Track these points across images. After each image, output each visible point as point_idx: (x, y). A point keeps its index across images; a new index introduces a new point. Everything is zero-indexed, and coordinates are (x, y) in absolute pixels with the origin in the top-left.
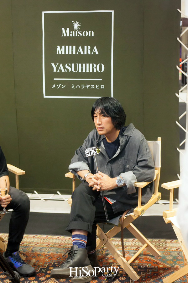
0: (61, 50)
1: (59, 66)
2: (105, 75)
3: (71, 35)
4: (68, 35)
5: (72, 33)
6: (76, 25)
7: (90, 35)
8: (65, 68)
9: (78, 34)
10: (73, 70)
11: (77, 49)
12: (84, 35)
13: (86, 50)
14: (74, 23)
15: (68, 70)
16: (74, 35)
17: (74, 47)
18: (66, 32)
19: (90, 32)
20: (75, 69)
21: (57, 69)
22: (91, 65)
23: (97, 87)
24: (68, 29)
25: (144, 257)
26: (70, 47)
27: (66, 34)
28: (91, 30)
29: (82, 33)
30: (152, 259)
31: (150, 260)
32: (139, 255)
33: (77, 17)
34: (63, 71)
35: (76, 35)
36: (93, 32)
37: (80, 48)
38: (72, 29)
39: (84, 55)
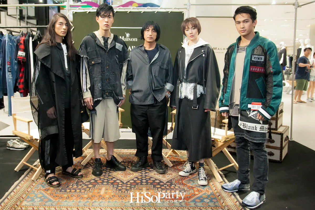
5: (125, 39)
6: (128, 35)
7: (135, 41)
9: (129, 40)
12: (132, 41)
14: (126, 34)
16: (126, 41)
19: (135, 39)
24: (123, 37)
25: (171, 157)
29: (131, 39)
30: (176, 157)
31: (175, 158)
32: (169, 156)
33: (128, 31)
35: (128, 41)
36: (137, 39)
38: (125, 37)
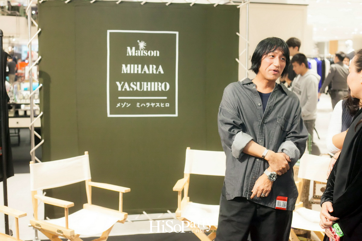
0: (126, 69)
1: (124, 84)
2: (170, 94)
3: (137, 55)
4: (134, 55)
8: (130, 87)
10: (139, 89)
11: (142, 68)
13: (152, 69)
15: (133, 89)
17: (140, 66)
18: (131, 52)
20: (141, 88)
21: (122, 87)
22: (156, 83)
23: (163, 105)
26: (136, 66)
27: (132, 53)
28: (156, 50)
34: (128, 89)
37: (146, 67)
39: (149, 74)
